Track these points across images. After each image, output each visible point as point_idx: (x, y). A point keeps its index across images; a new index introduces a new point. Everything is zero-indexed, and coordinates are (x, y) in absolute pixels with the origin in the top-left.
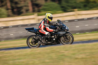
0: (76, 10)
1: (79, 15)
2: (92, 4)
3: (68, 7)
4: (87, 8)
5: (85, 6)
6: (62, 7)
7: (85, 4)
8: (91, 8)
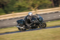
0: (14, 12)
1: (15, 15)
2: (23, 8)
3: (9, 11)
4: (20, 11)
5: (19, 10)
6: (5, 11)
7: (19, 8)
8: (22, 11)
